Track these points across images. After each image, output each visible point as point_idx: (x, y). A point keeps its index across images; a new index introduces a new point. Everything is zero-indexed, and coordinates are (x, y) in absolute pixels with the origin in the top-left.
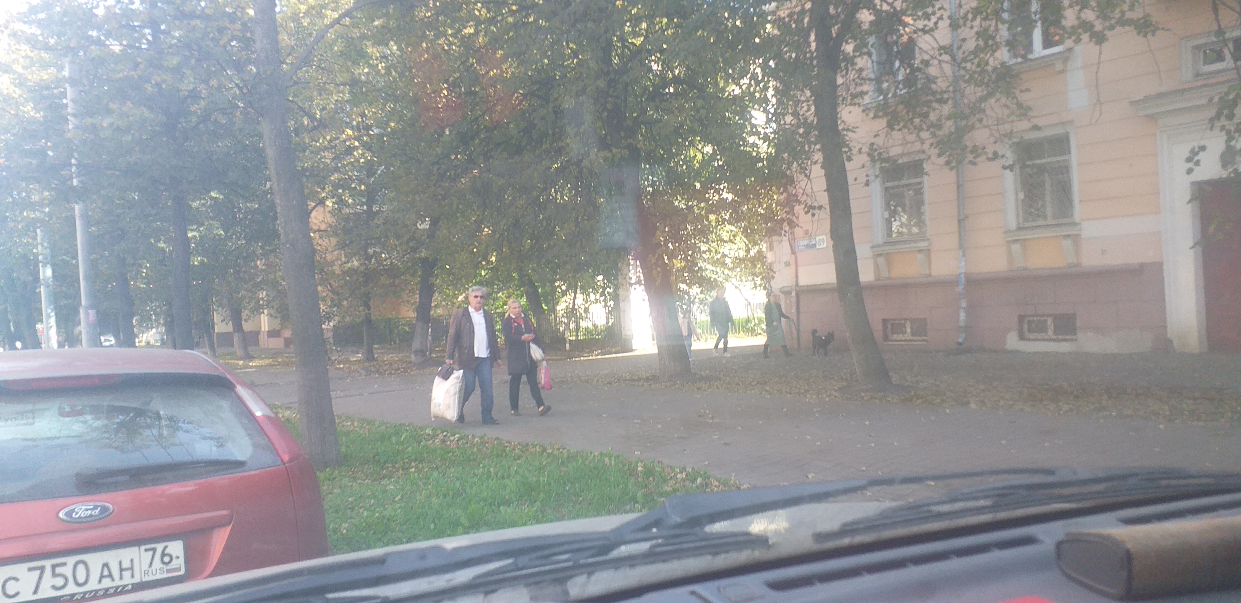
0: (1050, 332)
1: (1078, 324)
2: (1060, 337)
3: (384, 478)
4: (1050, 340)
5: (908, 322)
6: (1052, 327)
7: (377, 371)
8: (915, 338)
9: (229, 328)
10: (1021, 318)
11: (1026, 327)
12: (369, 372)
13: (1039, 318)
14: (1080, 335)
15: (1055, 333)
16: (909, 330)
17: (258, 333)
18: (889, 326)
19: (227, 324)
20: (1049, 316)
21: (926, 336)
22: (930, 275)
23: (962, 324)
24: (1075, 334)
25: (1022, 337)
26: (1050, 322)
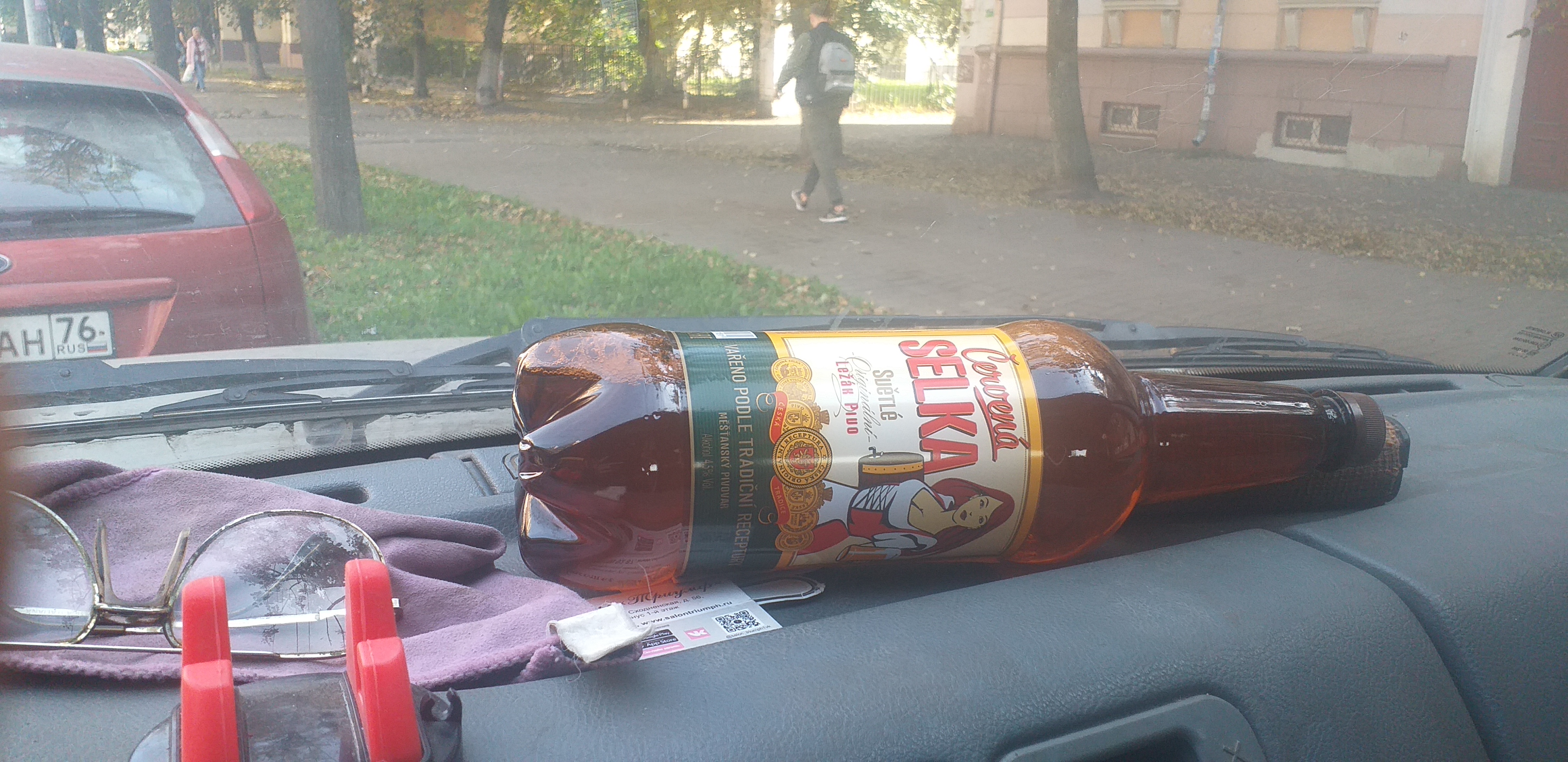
0: (1314, 139)
1: (1352, 132)
2: (1326, 146)
3: (420, 253)
4: (1312, 149)
5: (1136, 109)
6: (1318, 133)
7: (431, 112)
8: (1141, 131)
9: (237, 35)
10: (1280, 116)
11: (1284, 129)
12: (419, 112)
13: (1302, 118)
14: (1352, 147)
15: (1320, 141)
16: (1135, 120)
17: (277, 45)
18: (1111, 112)
19: (235, 30)
20: (1315, 116)
21: (1156, 128)
22: (1174, 48)
23: (1204, 117)
24: (1346, 146)
25: (1277, 143)
26: (1316, 124)
